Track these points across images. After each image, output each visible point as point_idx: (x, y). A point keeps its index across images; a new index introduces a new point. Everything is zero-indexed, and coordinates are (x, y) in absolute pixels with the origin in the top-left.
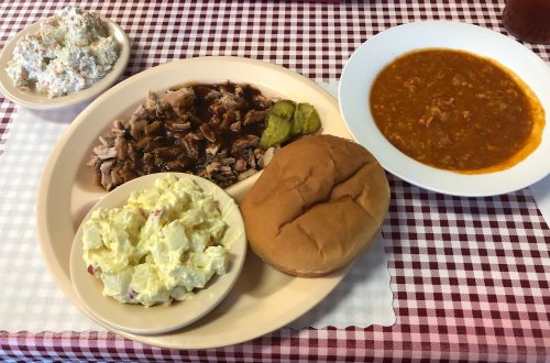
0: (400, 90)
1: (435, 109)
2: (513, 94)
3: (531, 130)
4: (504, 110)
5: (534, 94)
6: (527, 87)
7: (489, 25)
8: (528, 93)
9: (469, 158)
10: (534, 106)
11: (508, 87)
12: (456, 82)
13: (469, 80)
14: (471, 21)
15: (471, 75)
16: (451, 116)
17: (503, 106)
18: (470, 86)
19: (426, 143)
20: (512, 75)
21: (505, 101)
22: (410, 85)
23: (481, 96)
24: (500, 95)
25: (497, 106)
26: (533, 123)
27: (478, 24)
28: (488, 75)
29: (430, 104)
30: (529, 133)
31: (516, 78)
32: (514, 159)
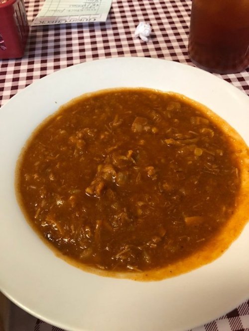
0: (63, 149)
1: (108, 170)
2: (208, 134)
3: (240, 182)
4: (201, 157)
5: (233, 130)
6: (224, 122)
7: (161, 56)
8: (226, 129)
9: (158, 244)
10: (237, 146)
11: (202, 125)
12: (136, 127)
13: (152, 123)
14: (143, 54)
15: (155, 116)
16: (130, 177)
17: (198, 152)
18: (154, 130)
19: (93, 228)
20: (204, 110)
21: (200, 144)
22: (77, 139)
23: (169, 142)
24: (193, 137)
25: (192, 154)
26: (240, 171)
27: (149, 56)
28: (175, 113)
29: (102, 163)
30: (238, 187)
31: (208, 113)
32: (224, 235)
